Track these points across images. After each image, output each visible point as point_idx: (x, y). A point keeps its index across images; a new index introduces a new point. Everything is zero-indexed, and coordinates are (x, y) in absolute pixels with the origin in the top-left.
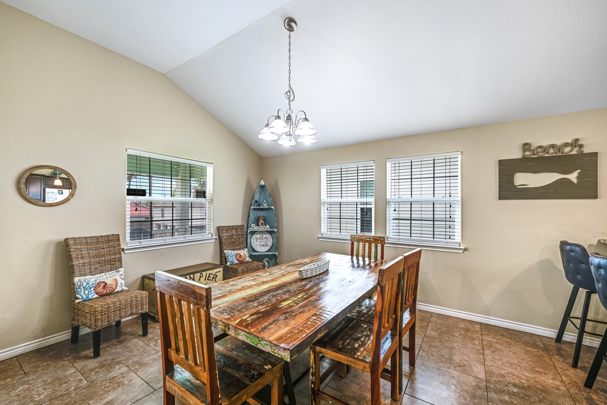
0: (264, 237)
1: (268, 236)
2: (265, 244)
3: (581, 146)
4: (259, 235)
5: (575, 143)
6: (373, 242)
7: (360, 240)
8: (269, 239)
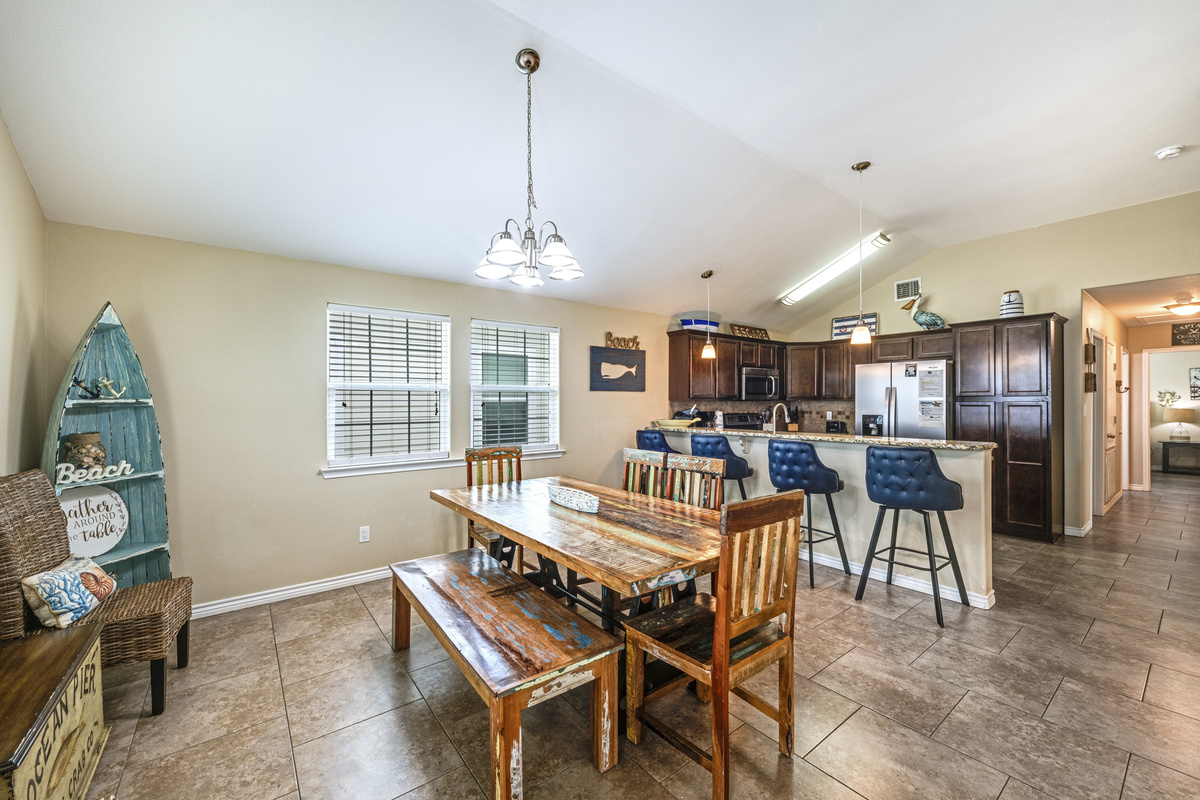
0: (93, 505)
1: (111, 499)
2: (101, 529)
3: (638, 344)
4: (76, 503)
5: (634, 340)
6: (505, 456)
7: (483, 456)
8: (115, 509)
